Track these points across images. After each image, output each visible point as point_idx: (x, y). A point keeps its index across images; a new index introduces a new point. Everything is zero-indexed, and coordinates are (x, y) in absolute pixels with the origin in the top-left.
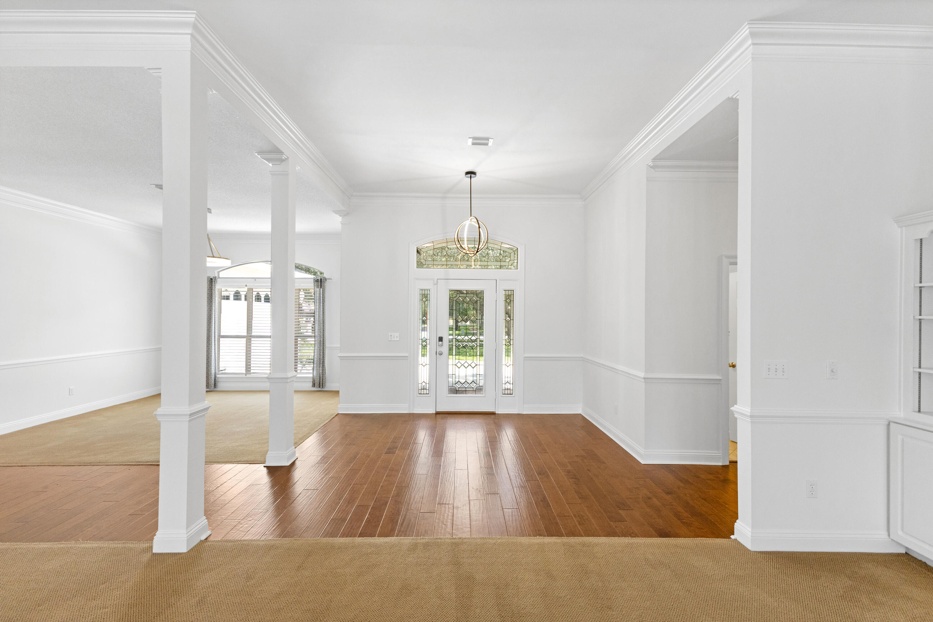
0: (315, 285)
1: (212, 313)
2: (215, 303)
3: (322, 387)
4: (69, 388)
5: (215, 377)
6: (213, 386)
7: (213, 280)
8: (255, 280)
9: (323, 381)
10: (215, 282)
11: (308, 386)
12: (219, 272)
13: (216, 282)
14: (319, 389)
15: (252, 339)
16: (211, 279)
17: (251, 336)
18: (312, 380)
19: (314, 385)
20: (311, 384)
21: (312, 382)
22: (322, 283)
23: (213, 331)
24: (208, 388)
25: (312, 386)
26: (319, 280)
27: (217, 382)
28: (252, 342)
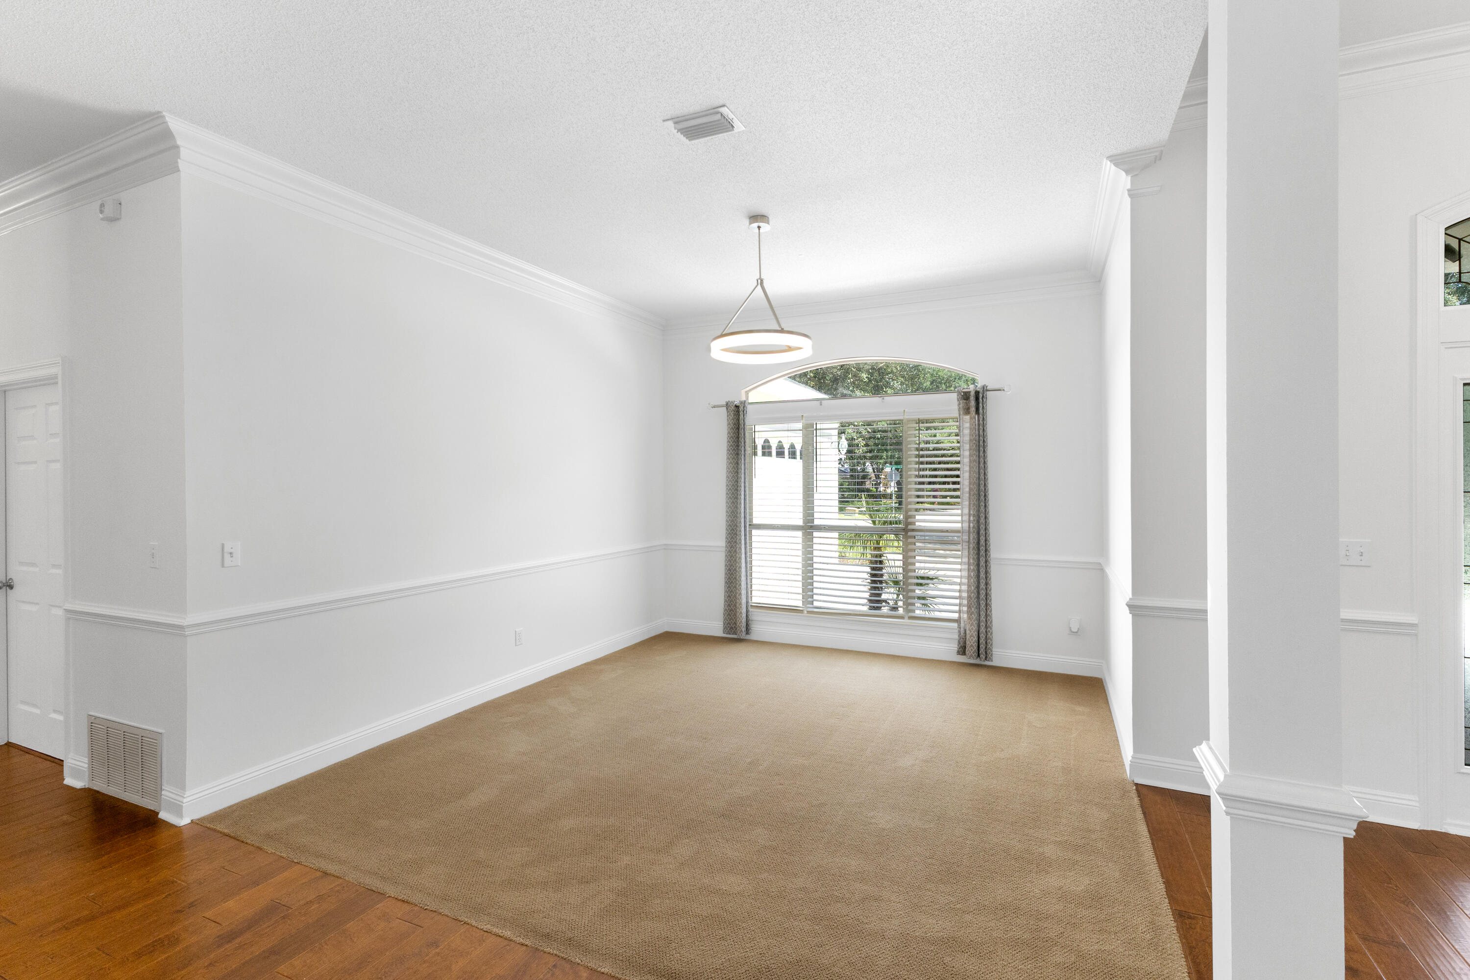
0: (961, 406)
1: (741, 477)
2: (744, 456)
3: (984, 657)
4: (516, 631)
5: (747, 611)
6: (744, 629)
7: (741, 409)
8: (821, 405)
9: (986, 643)
10: (743, 412)
11: (947, 649)
12: (747, 393)
13: (745, 412)
14: (977, 661)
15: (815, 534)
16: (737, 407)
17: (811, 527)
18: (956, 636)
19: (962, 651)
20: (955, 647)
21: (957, 641)
22: (981, 400)
23: (742, 516)
24: (736, 634)
25: (958, 653)
26: (973, 393)
27: (750, 622)
28: (815, 540)
